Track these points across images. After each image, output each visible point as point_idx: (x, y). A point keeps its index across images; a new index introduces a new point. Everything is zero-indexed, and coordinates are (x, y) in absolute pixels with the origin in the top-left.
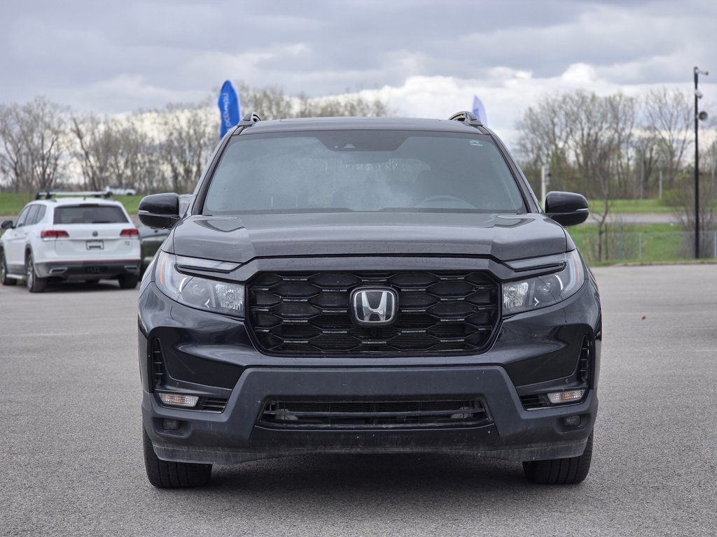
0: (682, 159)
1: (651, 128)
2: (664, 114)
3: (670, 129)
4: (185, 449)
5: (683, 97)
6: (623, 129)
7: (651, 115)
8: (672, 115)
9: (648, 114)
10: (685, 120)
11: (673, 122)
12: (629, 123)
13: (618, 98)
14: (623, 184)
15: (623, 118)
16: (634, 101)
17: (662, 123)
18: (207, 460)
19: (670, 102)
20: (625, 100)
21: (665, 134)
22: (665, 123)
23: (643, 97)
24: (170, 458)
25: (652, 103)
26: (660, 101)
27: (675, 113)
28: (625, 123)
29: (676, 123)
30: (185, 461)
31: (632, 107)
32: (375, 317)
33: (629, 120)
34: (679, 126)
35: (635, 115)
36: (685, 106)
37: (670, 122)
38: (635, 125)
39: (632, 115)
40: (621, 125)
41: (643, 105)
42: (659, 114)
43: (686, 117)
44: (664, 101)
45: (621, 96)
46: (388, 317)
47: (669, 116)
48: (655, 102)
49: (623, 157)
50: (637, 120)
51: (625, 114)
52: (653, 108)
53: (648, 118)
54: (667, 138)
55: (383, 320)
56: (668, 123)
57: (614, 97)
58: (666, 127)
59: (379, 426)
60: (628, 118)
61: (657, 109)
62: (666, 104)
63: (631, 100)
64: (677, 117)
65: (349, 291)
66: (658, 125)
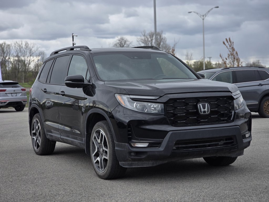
0: (29, 67)
1: (17, 56)
2: (21, 51)
3: (24, 57)
4: (136, 162)
5: (28, 45)
6: (6, 57)
7: (17, 51)
8: (25, 51)
9: (15, 51)
10: (30, 53)
11: (25, 54)
12: (9, 54)
13: (4, 45)
14: (7, 77)
15: (6, 52)
16: (10, 46)
17: (21, 54)
18: (145, 166)
19: (24, 46)
20: (7, 46)
21: (23, 58)
22: (22, 54)
23: (13, 45)
24: (129, 166)
25: (17, 47)
26: (20, 46)
27: (26, 51)
28: (7, 54)
29: (26, 54)
30: (136, 167)
31: (9, 48)
32: (205, 112)
33: (9, 53)
34: (27, 55)
35: (11, 51)
36: (29, 48)
37: (24, 54)
38: (11, 55)
39: (10, 51)
40: (5, 55)
41: (14, 47)
42: (20, 51)
43: (30, 52)
44: (21, 46)
45: (5, 44)
46: (208, 112)
47: (24, 52)
48: (18, 46)
49: (7, 67)
50: (12, 53)
51: (7, 50)
52: (18, 49)
53: (15, 52)
54: (23, 59)
55: (207, 113)
56: (23, 54)
57: (2, 44)
58: (23, 56)
59: (206, 148)
60: (8, 52)
61: (19, 49)
62: (22, 47)
63: (9, 45)
64: (26, 52)
65: (197, 104)
66: (20, 54)
